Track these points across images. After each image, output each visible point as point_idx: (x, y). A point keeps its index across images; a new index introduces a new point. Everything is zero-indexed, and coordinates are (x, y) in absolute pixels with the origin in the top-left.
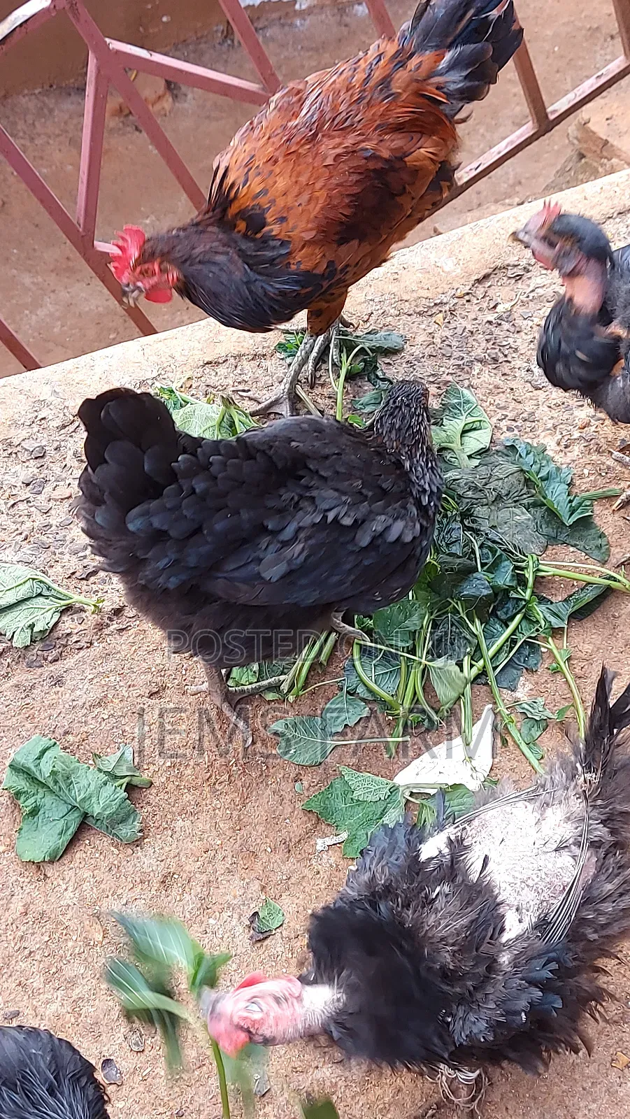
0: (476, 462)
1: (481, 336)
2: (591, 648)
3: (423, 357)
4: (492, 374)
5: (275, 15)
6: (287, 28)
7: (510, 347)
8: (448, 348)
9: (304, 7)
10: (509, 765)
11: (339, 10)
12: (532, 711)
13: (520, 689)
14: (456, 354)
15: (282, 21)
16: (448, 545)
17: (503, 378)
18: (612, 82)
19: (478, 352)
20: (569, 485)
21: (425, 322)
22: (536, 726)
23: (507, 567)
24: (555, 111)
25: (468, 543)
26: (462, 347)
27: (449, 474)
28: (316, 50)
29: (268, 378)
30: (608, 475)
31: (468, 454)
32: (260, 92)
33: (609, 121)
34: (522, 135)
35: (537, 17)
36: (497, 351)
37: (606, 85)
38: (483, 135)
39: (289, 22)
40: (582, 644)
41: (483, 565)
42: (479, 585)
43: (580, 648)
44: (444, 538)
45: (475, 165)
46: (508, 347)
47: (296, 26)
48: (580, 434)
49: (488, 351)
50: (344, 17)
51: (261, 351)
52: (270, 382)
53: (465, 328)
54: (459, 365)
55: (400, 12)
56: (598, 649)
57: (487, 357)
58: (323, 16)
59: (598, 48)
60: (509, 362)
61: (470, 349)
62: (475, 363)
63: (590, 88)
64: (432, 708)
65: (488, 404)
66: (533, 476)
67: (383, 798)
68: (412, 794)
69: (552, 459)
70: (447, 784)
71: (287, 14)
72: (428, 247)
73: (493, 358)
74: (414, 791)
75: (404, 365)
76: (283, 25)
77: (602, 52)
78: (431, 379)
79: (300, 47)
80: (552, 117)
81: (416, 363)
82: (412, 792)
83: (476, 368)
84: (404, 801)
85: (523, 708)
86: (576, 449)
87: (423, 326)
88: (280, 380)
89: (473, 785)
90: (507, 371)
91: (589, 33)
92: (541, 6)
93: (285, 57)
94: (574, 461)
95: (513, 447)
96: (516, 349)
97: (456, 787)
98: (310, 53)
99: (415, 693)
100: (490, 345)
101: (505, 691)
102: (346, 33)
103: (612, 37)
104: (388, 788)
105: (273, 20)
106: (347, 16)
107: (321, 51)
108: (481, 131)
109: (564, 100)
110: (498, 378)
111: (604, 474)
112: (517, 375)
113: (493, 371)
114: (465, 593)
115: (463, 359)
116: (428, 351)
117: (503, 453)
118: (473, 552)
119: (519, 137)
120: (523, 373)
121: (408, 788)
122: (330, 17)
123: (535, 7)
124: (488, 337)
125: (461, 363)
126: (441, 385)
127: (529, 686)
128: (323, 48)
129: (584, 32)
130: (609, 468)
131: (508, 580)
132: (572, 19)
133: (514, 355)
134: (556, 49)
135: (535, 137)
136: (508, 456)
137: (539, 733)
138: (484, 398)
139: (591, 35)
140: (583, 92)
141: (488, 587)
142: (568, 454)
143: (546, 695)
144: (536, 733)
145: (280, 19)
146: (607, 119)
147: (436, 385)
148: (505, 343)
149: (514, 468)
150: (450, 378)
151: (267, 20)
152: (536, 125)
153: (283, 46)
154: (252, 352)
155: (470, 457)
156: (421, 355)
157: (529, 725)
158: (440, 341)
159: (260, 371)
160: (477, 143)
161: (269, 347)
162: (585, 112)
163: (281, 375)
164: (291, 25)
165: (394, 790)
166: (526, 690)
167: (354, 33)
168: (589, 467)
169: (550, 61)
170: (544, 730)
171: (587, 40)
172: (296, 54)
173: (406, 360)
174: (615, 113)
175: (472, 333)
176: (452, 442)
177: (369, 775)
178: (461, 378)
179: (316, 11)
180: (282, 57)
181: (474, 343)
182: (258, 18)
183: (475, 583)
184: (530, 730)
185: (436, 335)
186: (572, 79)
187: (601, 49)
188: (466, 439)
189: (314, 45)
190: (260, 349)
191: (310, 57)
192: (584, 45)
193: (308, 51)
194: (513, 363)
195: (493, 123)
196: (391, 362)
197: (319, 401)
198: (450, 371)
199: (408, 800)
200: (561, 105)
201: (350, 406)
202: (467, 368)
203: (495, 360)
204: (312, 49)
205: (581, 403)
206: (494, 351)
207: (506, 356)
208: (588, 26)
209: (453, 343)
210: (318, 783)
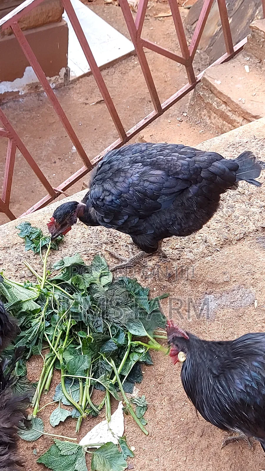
0: (106, 289)
1: (105, 232)
2: (164, 369)
3: (80, 243)
4: (111, 249)
5: (11, 97)
6: (16, 102)
7: (118, 237)
8: (91, 238)
9: (23, 94)
10: (132, 429)
11: (37, 94)
12: (139, 402)
13: (134, 392)
14: (94, 241)
15: (14, 100)
16: (96, 328)
17: (115, 250)
18: (151, 121)
19: (104, 239)
20: (148, 296)
21: (80, 228)
22: (142, 409)
23: (122, 336)
24: (129, 133)
25: (106, 326)
26: (97, 238)
27: (95, 295)
28: (29, 111)
29: (11, 257)
30: (165, 290)
31: (103, 285)
32: (4, 131)
33: (151, 137)
34: (116, 144)
35: (119, 95)
36: (112, 238)
37: (149, 122)
38: (101, 142)
39: (17, 100)
40: (160, 368)
41: (113, 335)
42: (112, 346)
43: (159, 370)
44: (94, 324)
45: (98, 156)
46: (117, 236)
47: (20, 102)
48: (150, 273)
49: (108, 239)
50: (40, 97)
51: (7, 246)
52: (12, 259)
53: (98, 229)
54: (96, 246)
55: (63, 94)
56: (167, 369)
57: (108, 241)
58: (31, 97)
59: (145, 106)
60: (118, 243)
61: (100, 238)
62: (103, 244)
63: (142, 124)
64: (95, 406)
65: (110, 262)
66: (132, 293)
67: (75, 453)
68: (88, 449)
69: (139, 284)
70: (104, 443)
71: (16, 97)
72: (78, 195)
73: (111, 242)
74: (89, 447)
75: (72, 247)
76: (14, 101)
77: (147, 108)
78: (84, 253)
79: (22, 110)
80: (128, 136)
81: (77, 246)
82: (88, 448)
83: (103, 246)
84: (85, 452)
85: (135, 401)
86: (150, 280)
87: (79, 230)
88: (16, 258)
89: (116, 442)
90: (117, 247)
91: (141, 100)
92: (120, 90)
93: (16, 114)
94: (149, 285)
95: (122, 280)
96: (120, 237)
97: (109, 443)
98: (27, 112)
99: (87, 400)
100: (109, 236)
101: (127, 394)
102: (41, 103)
103: (150, 102)
104: (77, 448)
105: (10, 99)
106: (41, 96)
107: (31, 111)
108: (101, 141)
109: (132, 129)
110: (113, 250)
111: (162, 290)
112: (121, 248)
113: (111, 247)
114: (105, 350)
115: (97, 243)
116: (82, 240)
117: (118, 284)
118: (108, 330)
119: (115, 145)
120: (124, 247)
121: (86, 446)
122: (34, 97)
123: (118, 91)
124: (107, 233)
125: (97, 244)
126: (89, 255)
127: (138, 390)
128: (32, 110)
129: (139, 100)
130: (164, 286)
131: (123, 341)
132: (134, 95)
133: (119, 240)
134: (128, 107)
135: (122, 144)
136: (120, 285)
137: (144, 413)
138: (108, 259)
139: (141, 101)
140: (140, 125)
141: (115, 346)
142: (147, 282)
143: (146, 394)
144: (143, 412)
145: (13, 99)
146: (151, 136)
147: (87, 255)
148: (115, 235)
149: (124, 290)
150: (92, 252)
151: (7, 99)
152: (122, 139)
153: (15, 110)
154: (3, 246)
155: (104, 286)
156: (79, 243)
157: (139, 409)
158: (87, 236)
159: (7, 255)
160: (99, 146)
161: (10, 243)
162: (142, 133)
163: (17, 256)
164: (18, 101)
165: (80, 448)
166: (137, 392)
167: (45, 104)
168: (156, 287)
169: (126, 112)
170: (146, 410)
171: (140, 103)
172: (21, 112)
173: (73, 245)
174: (154, 133)
175: (101, 231)
176: (96, 280)
177: (68, 442)
178: (97, 251)
179: (28, 95)
180: (15, 114)
181: (102, 236)
182: (4, 99)
183: (109, 344)
184: (140, 411)
185: (85, 233)
186: (136, 119)
187: (146, 106)
188: (102, 279)
189: (28, 109)
190: (6, 245)
191: (27, 114)
192: (139, 105)
193: (26, 111)
194: (119, 243)
195: (105, 137)
196: (66, 246)
197: (35, 266)
198: (92, 248)
199: (86, 452)
200: (132, 131)
201: (49, 267)
202: (100, 247)
203: (112, 242)
204: (27, 111)
205: (150, 259)
206: (111, 239)
207: (116, 240)
208: (140, 98)
209: (93, 236)
210: (44, 449)
